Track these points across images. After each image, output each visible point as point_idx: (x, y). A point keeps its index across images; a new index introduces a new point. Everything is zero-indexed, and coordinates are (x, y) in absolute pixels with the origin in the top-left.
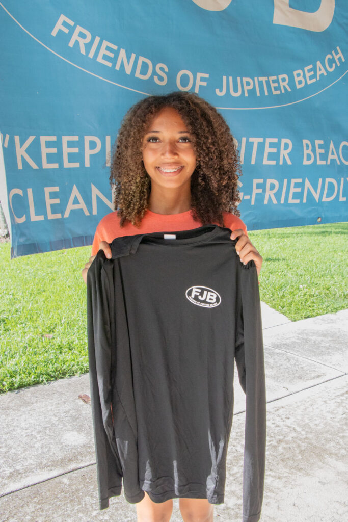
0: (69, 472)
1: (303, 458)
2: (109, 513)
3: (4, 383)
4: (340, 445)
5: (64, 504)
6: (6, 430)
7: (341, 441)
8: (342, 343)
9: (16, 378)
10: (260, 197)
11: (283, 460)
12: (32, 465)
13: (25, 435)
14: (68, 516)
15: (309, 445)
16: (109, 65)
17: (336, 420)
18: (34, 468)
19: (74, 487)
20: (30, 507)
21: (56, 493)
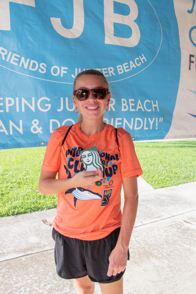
0: (26, 255)
1: (139, 258)
2: (38, 276)
3: (10, 212)
4: (160, 252)
5: (19, 270)
7: (161, 250)
8: (175, 201)
9: (16, 210)
12: (11, 250)
15: (144, 251)
17: (161, 239)
19: (26, 262)
20: (4, 270)
21: (17, 265)
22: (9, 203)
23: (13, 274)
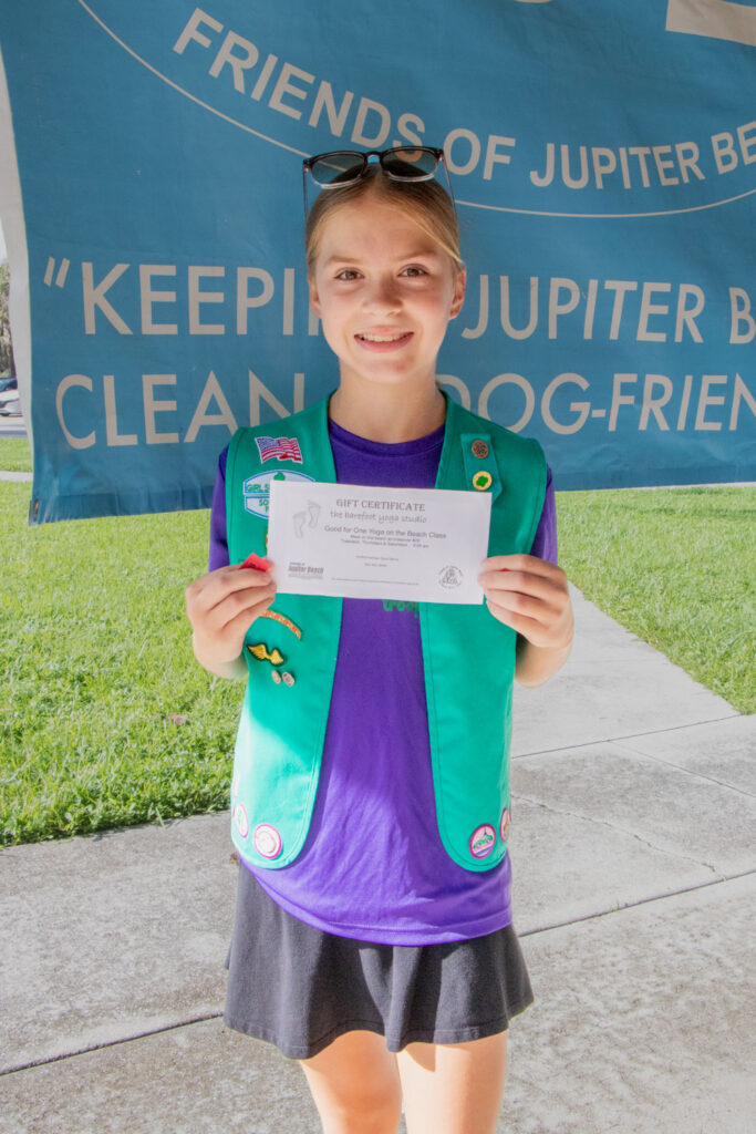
0: (192, 1022)
2: (272, 1121)
3: (68, 816)
5: (173, 1093)
6: (61, 920)
9: (94, 807)
10: (629, 416)
11: (684, 1031)
12: (110, 999)
13: (102, 934)
14: (179, 1119)
15: (751, 1002)
16: (296, 115)
18: (114, 1008)
19: (198, 1056)
20: (97, 1092)
21: (157, 1067)
22: (53, 773)
23: (146, 1111)
